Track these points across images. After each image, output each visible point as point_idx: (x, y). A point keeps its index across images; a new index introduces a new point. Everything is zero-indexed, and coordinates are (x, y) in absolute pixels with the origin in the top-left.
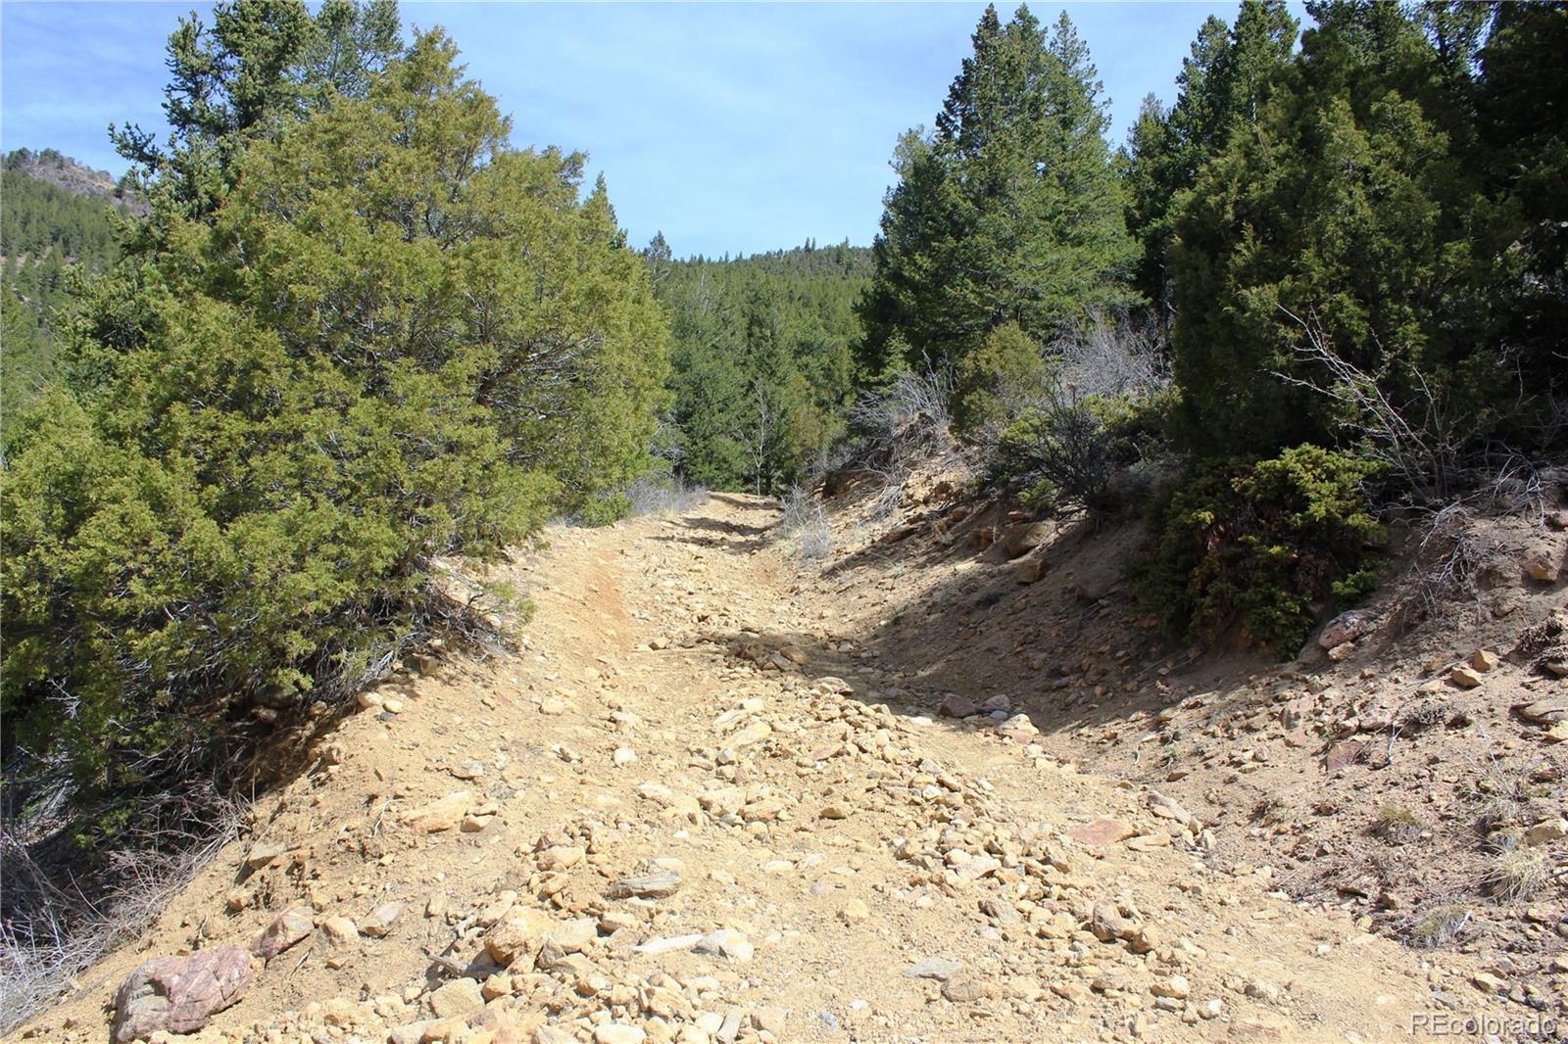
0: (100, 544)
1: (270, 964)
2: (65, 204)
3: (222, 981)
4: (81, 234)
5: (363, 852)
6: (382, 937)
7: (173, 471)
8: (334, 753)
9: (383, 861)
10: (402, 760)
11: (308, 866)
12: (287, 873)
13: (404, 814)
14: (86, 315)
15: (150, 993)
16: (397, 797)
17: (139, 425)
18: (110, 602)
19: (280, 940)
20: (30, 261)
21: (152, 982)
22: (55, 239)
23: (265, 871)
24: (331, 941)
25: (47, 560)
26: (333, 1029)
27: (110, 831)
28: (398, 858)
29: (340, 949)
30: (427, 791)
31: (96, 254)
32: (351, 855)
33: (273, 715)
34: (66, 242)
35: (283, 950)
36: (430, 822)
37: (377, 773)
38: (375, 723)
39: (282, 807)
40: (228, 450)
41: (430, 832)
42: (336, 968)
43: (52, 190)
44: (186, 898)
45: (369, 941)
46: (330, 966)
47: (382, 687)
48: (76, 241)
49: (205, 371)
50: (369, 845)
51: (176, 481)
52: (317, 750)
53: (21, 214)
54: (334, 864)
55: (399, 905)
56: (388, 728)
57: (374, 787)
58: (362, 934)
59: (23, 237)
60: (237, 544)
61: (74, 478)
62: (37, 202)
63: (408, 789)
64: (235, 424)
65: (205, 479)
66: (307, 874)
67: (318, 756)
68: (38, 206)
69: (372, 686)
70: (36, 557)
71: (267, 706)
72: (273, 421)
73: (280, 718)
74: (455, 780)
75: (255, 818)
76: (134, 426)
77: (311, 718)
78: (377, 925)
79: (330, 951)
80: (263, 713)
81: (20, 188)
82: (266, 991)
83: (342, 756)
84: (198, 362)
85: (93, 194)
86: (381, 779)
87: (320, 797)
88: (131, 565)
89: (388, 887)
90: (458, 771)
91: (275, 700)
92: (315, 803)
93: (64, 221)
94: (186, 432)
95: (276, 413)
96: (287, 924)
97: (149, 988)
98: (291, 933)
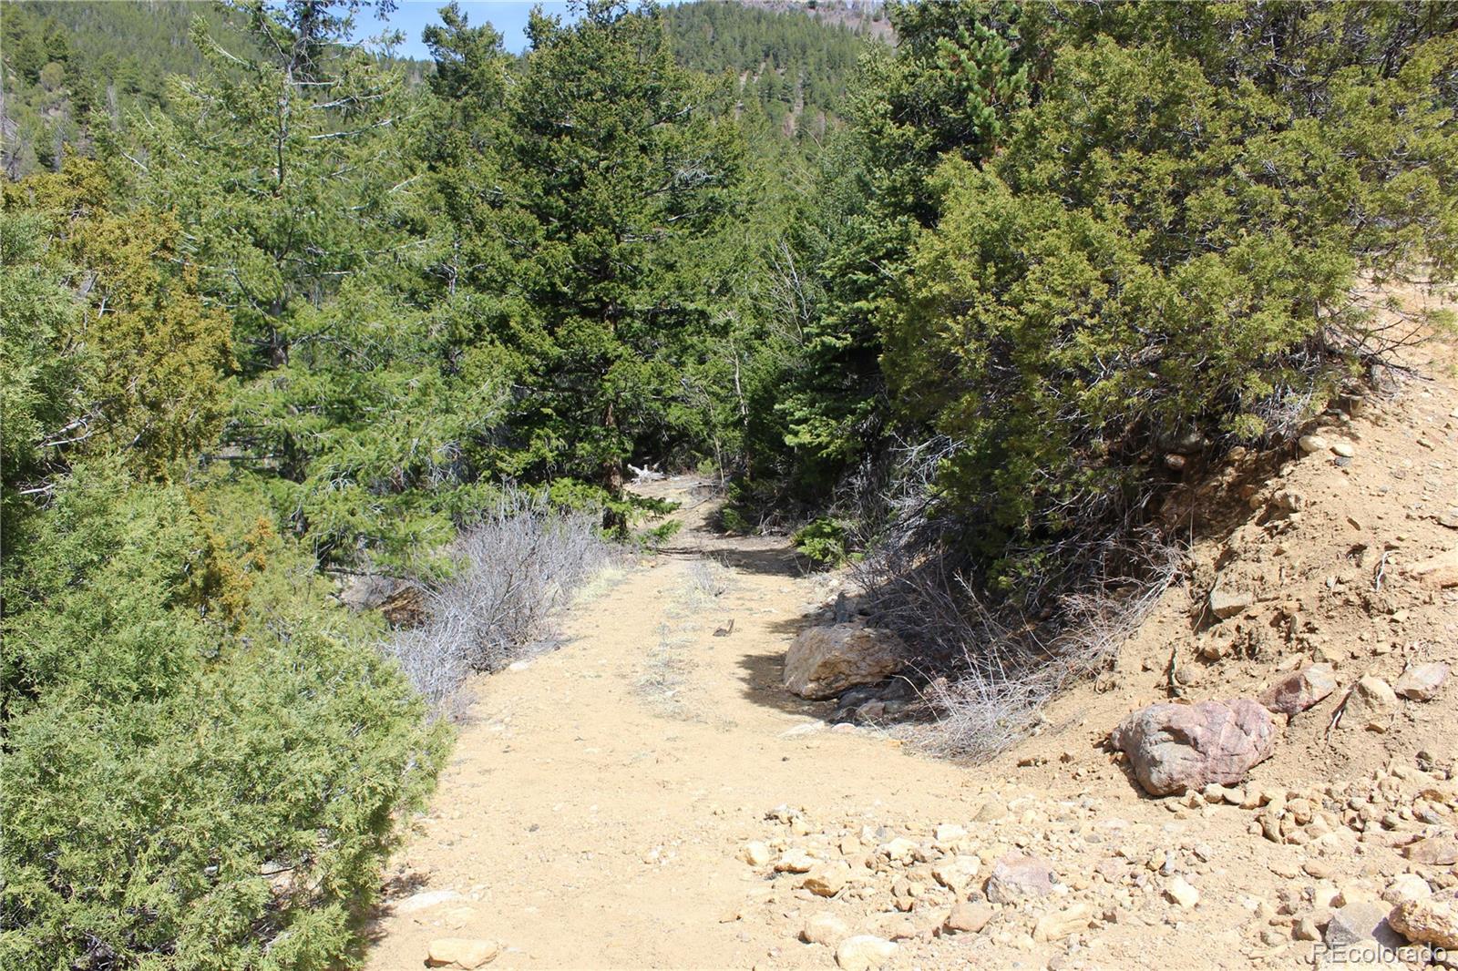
0: (1044, 298)
1: (1295, 719)
2: (771, 22)
3: (1253, 737)
4: (786, 47)
5: (1367, 606)
6: (1426, 701)
7: (1104, 220)
8: (1292, 500)
9: (1395, 616)
10: (1377, 507)
11: (1300, 619)
12: (1272, 624)
13: (1409, 567)
14: (882, 98)
15: (1168, 741)
16: (1389, 548)
17: (1057, 177)
18: (1055, 353)
19: (1304, 697)
20: (750, 78)
21: (1168, 729)
22: (767, 55)
23: (1239, 619)
24: (1367, 702)
25: (983, 317)
26: (1437, 806)
27: (1025, 574)
28: (1413, 615)
29: (1378, 711)
30: (1422, 542)
31: (800, 62)
32: (1351, 609)
33: (1181, 461)
34: (775, 57)
35: (1307, 708)
36: (1444, 576)
37: (1350, 521)
38: (1328, 468)
39: (1230, 555)
40: (1158, 192)
41: (1444, 587)
42: (1380, 731)
43: (760, 13)
44: (1139, 642)
45: (1411, 705)
46: (1371, 728)
47: (1319, 430)
48: (783, 54)
49: (1124, 112)
50: (1374, 599)
51: (1108, 229)
52: (1259, 497)
53: (739, 39)
54: (1332, 617)
55: (1440, 667)
56: (1346, 473)
57: (1354, 537)
58: (1400, 696)
59: (742, 59)
60: (1184, 287)
61: (1000, 236)
62: (750, 26)
63: (1399, 539)
64: (1162, 165)
65: (1133, 223)
66: (1299, 626)
67: (1261, 503)
68: (750, 30)
69: (1309, 429)
70: (974, 316)
71: (1173, 452)
72: (1201, 157)
73: (1190, 464)
74: (1446, 530)
75: (1195, 566)
76: (1050, 179)
77: (1230, 463)
78: (1420, 688)
79: (1368, 713)
80: (1171, 459)
81: (736, 17)
82: (1299, 749)
83: (1303, 503)
84: (1115, 104)
85: (791, 9)
86: (1357, 527)
87: (1285, 546)
88: (1075, 316)
89: (1416, 646)
90: (1447, 520)
91: (1183, 446)
92: (1279, 553)
93: (772, 38)
94: (1111, 177)
95: (1201, 149)
96: (1311, 681)
97: (1166, 735)
98: (1315, 690)
